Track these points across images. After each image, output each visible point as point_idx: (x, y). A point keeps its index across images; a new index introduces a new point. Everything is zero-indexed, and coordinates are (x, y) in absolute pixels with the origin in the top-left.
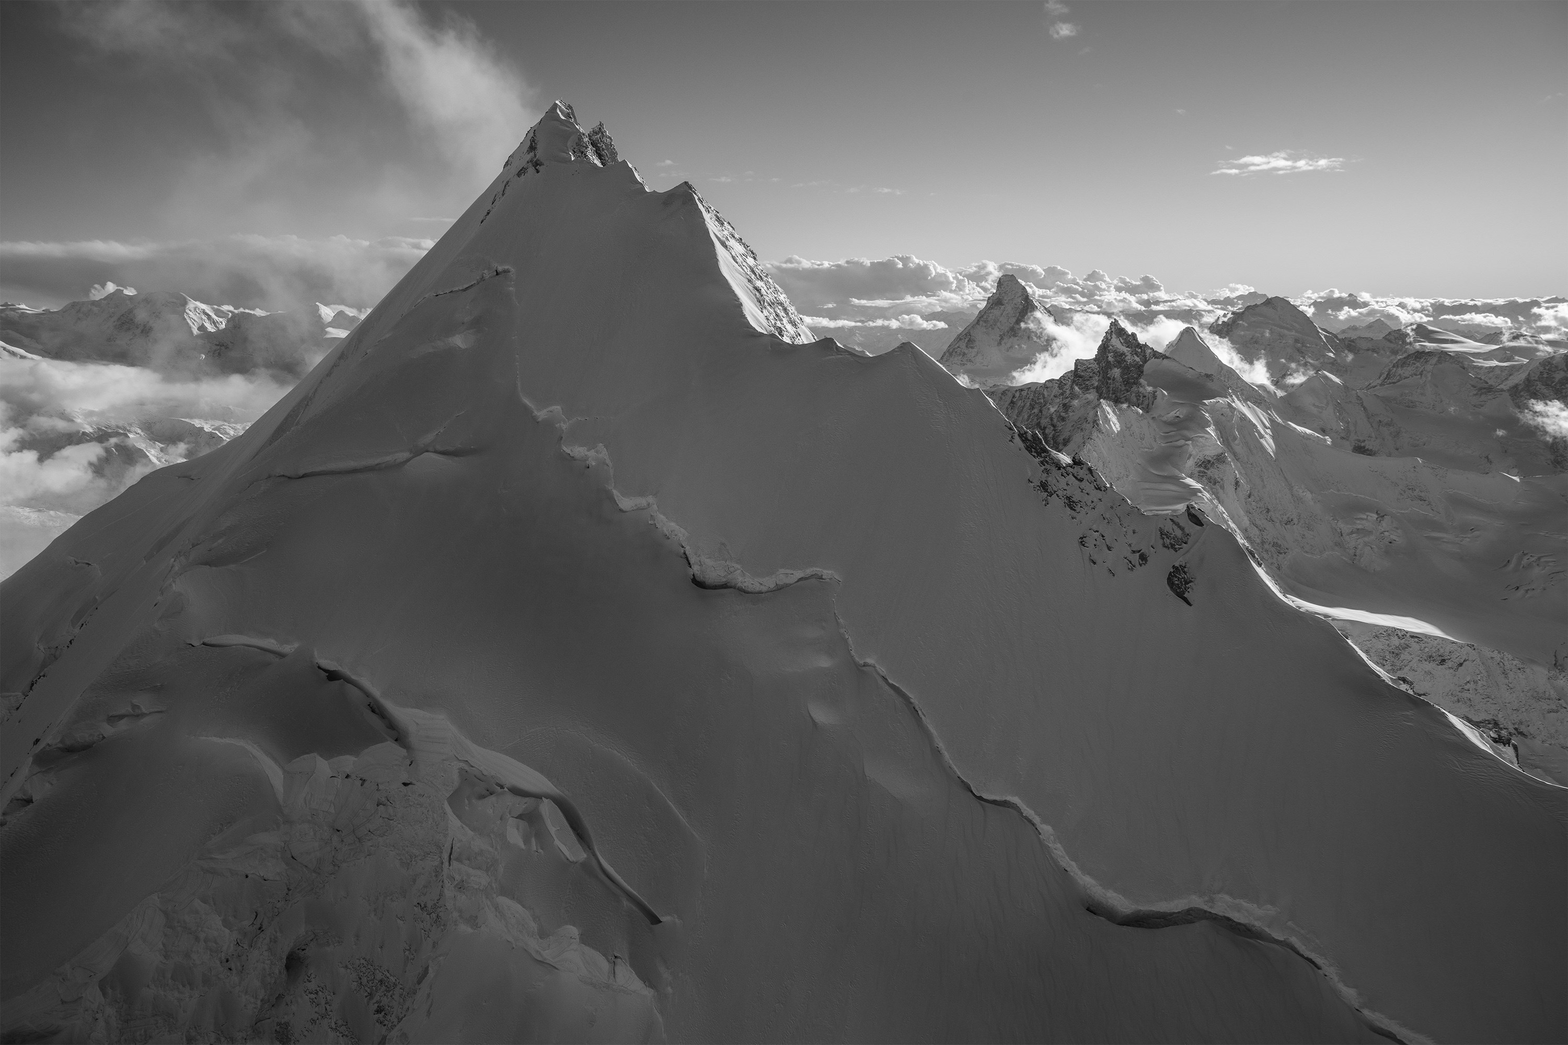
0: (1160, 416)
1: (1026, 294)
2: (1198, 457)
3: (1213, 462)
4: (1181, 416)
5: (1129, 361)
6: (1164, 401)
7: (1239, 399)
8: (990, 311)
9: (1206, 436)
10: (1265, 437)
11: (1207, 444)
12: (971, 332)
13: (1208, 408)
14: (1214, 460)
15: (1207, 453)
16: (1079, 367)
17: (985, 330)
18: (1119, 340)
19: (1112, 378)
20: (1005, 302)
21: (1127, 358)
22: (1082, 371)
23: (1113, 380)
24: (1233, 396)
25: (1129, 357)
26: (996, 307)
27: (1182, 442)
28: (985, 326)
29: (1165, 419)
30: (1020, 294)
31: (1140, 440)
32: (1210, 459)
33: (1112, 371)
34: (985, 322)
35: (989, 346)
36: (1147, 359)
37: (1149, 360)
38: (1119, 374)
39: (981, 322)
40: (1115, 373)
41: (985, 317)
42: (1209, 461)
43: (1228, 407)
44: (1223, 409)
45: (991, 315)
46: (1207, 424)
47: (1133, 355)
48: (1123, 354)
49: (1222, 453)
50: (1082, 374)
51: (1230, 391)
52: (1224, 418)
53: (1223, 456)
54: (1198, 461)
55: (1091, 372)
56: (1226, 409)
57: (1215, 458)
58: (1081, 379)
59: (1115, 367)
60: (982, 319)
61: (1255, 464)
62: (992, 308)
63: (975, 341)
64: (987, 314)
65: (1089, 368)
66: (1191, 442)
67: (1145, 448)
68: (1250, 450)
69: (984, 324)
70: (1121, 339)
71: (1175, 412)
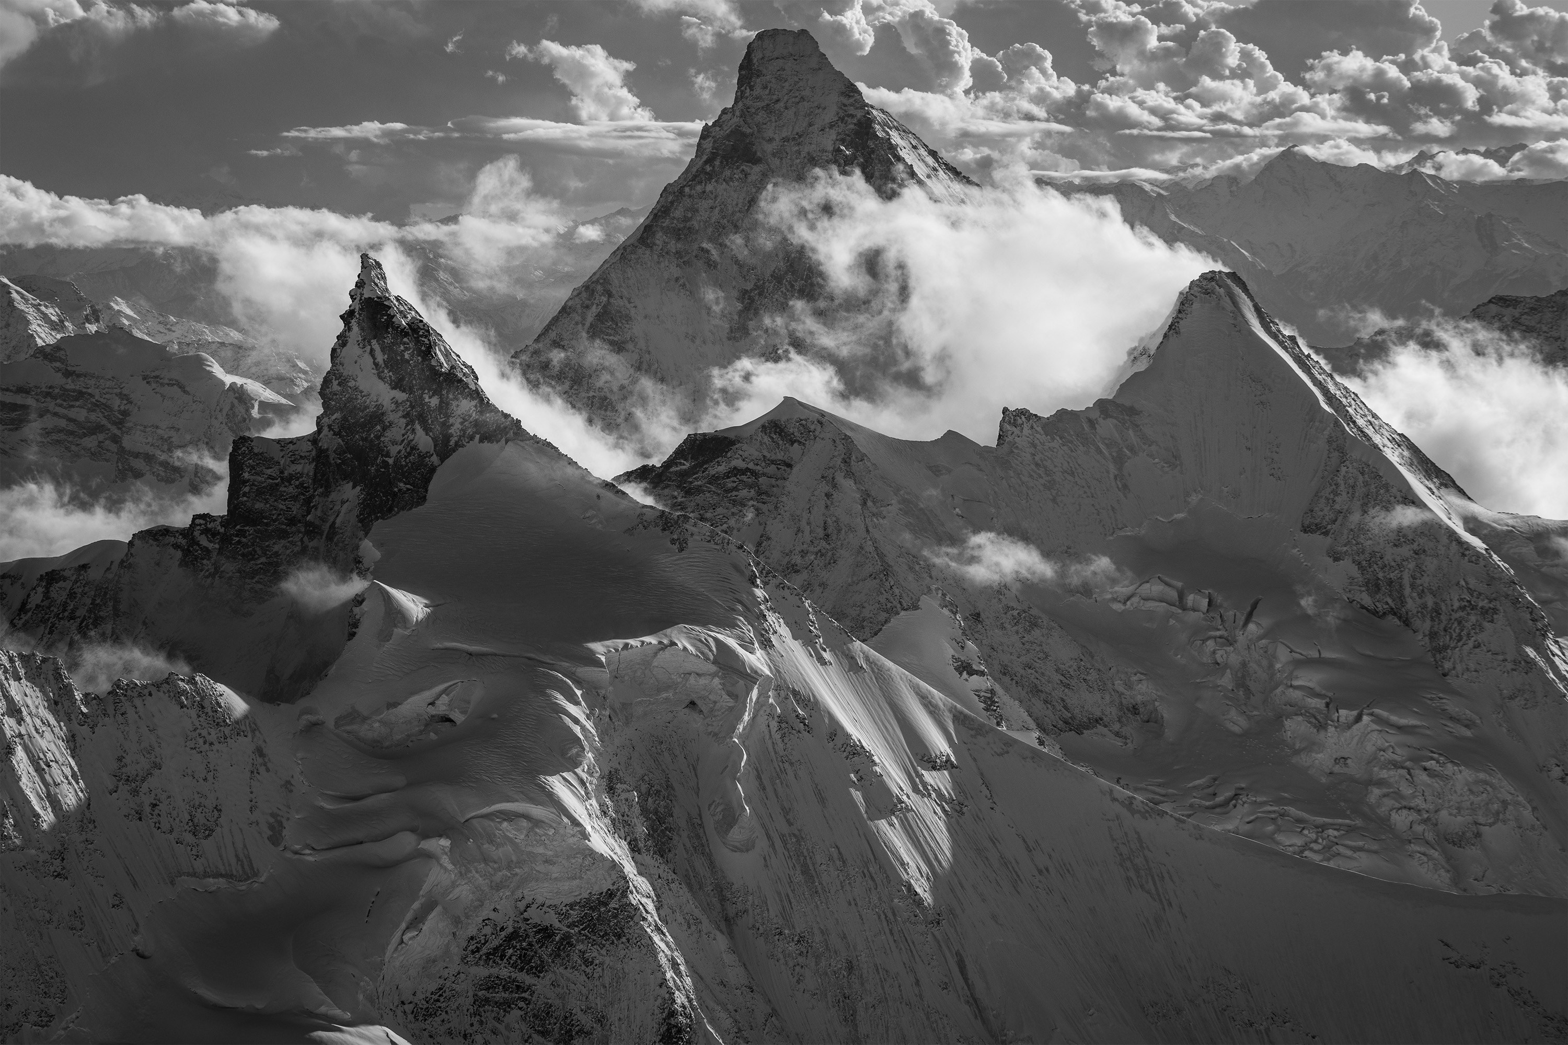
0: (353, 716)
1: (859, 114)
2: (486, 912)
3: (566, 937)
4: (458, 717)
5: (394, 450)
6: (388, 645)
7: (800, 632)
8: (699, 188)
9: (537, 811)
10: (908, 809)
11: (540, 850)
12: (615, 277)
13: (604, 676)
14: (572, 925)
15: (542, 892)
16: (246, 475)
17: (675, 271)
18: (372, 351)
19: (326, 527)
20: (769, 148)
21: (389, 434)
22: (260, 493)
23: (330, 538)
24: (771, 618)
25: (395, 433)
26: (727, 173)
27: (406, 842)
28: (678, 254)
29: (372, 730)
30: (830, 115)
31: (189, 838)
32: (551, 919)
33: (333, 496)
34: (677, 234)
35: (693, 340)
36: (452, 443)
37: (458, 445)
38: (356, 512)
39: (660, 238)
40: (343, 502)
41: (678, 213)
42: (546, 932)
43: (713, 668)
44: (692, 680)
45: (704, 204)
46: (563, 753)
47: (412, 422)
48: (378, 417)
49: (611, 894)
50: (259, 505)
51: (759, 593)
52: (696, 722)
53: (613, 904)
54: (488, 930)
55: (295, 498)
56: (703, 681)
57: (575, 914)
58: (250, 529)
59: (346, 477)
60: (667, 222)
61: (818, 938)
62: (710, 177)
63: (628, 318)
64: (687, 202)
65: (290, 479)
66: (445, 842)
67: (206, 875)
68: (805, 871)
69: (673, 246)
70: (377, 347)
71: (428, 695)
